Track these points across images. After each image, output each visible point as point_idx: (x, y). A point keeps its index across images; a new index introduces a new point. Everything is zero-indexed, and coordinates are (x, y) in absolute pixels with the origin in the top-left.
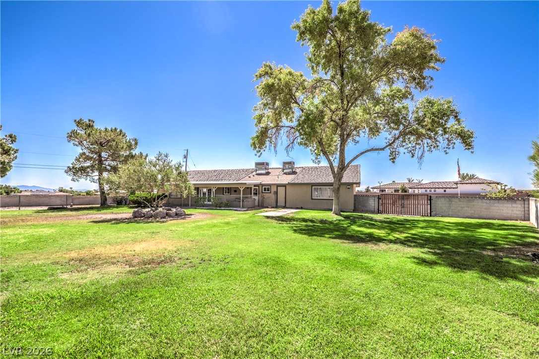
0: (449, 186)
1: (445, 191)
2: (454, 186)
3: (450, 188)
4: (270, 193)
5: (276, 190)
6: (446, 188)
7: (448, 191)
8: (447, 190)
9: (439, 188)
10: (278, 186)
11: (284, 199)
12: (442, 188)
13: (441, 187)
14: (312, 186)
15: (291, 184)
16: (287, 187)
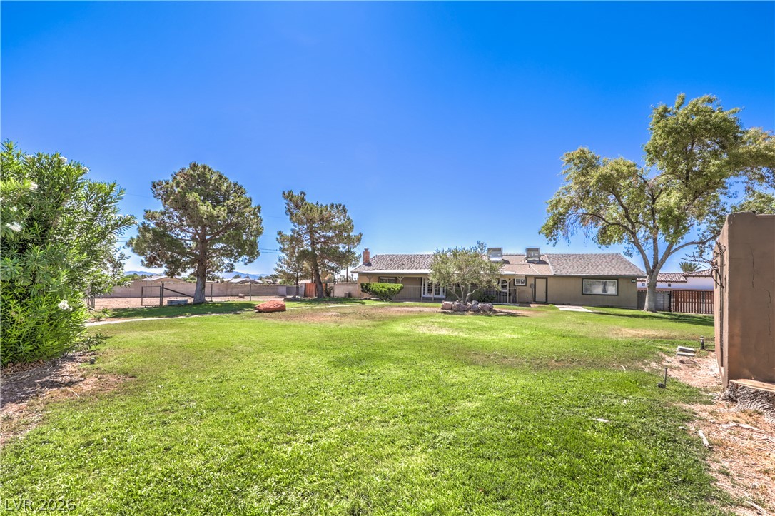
0: (674, 280)
1: (669, 285)
2: (681, 280)
3: (676, 282)
4: (526, 285)
5: (533, 283)
6: (671, 282)
7: (674, 286)
8: (672, 284)
9: (661, 282)
10: (536, 277)
11: (545, 294)
12: (666, 282)
13: (663, 279)
14: (583, 279)
15: (555, 276)
16: (549, 280)
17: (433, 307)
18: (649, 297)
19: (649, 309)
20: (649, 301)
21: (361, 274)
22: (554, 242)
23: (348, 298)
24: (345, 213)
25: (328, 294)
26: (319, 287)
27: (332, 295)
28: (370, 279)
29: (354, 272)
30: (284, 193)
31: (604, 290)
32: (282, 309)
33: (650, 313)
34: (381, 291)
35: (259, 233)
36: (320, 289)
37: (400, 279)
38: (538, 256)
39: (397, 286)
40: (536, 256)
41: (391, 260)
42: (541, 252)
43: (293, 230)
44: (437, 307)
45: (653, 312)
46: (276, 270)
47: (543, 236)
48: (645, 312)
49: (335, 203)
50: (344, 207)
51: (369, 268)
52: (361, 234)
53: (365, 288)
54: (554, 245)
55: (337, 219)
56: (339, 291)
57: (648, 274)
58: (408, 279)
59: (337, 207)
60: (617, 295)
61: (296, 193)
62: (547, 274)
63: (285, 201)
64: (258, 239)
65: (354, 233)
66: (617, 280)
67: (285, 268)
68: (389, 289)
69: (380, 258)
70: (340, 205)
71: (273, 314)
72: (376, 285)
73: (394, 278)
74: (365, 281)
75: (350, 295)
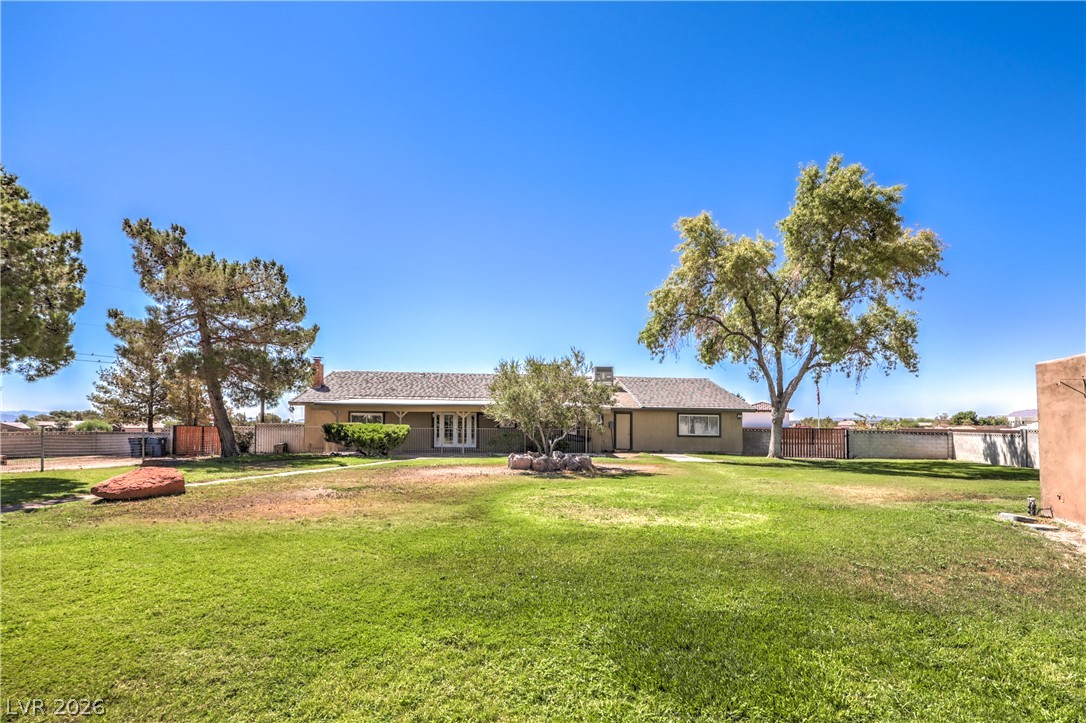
4: (603, 425)
5: (612, 420)
10: (616, 412)
11: (629, 437)
14: (678, 414)
15: (644, 410)
16: (634, 415)
17: (477, 465)
18: (775, 438)
19: (776, 455)
20: (775, 443)
21: (311, 407)
22: (660, 355)
23: (284, 456)
24: (284, 281)
25: (244, 448)
26: (226, 432)
27: (251, 449)
28: (337, 415)
29: (296, 403)
30: (127, 223)
31: (693, 431)
32: (176, 489)
33: (776, 460)
34: (372, 440)
35: (73, 301)
36: (228, 438)
37: (401, 416)
38: (612, 380)
39: (402, 429)
40: (608, 380)
41: (367, 382)
42: (617, 374)
43: (149, 310)
44: (499, 465)
45: (781, 458)
46: (95, 399)
47: (644, 345)
48: (769, 459)
49: (263, 259)
50: (281, 270)
51: (327, 394)
52: (316, 329)
53: (334, 435)
54: (661, 362)
55: (263, 294)
56: (264, 443)
57: (773, 406)
58: (415, 416)
59: (266, 267)
60: (720, 436)
61: (161, 227)
62: (633, 407)
63: (131, 241)
64: (72, 318)
65: (305, 324)
66: (720, 415)
67: (116, 393)
68: (388, 435)
69: (343, 377)
70: (274, 264)
71: (156, 504)
72: (353, 428)
73: (387, 414)
74: (329, 419)
75: (286, 448)
